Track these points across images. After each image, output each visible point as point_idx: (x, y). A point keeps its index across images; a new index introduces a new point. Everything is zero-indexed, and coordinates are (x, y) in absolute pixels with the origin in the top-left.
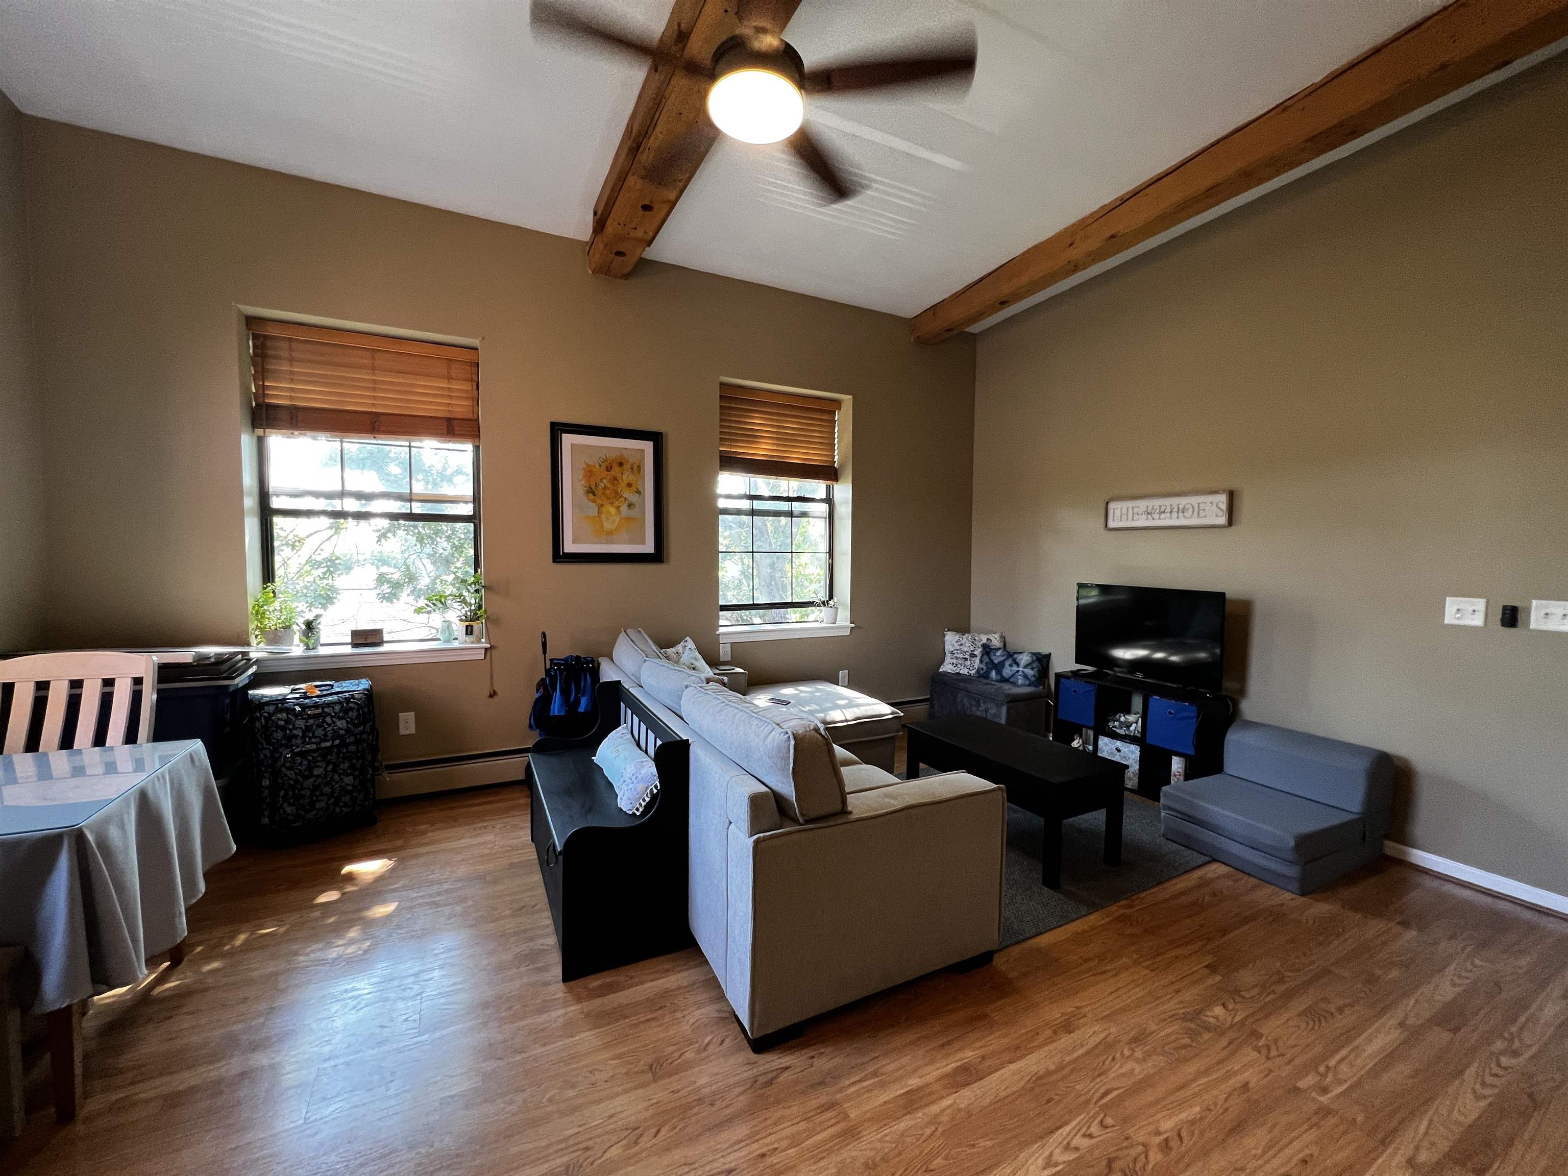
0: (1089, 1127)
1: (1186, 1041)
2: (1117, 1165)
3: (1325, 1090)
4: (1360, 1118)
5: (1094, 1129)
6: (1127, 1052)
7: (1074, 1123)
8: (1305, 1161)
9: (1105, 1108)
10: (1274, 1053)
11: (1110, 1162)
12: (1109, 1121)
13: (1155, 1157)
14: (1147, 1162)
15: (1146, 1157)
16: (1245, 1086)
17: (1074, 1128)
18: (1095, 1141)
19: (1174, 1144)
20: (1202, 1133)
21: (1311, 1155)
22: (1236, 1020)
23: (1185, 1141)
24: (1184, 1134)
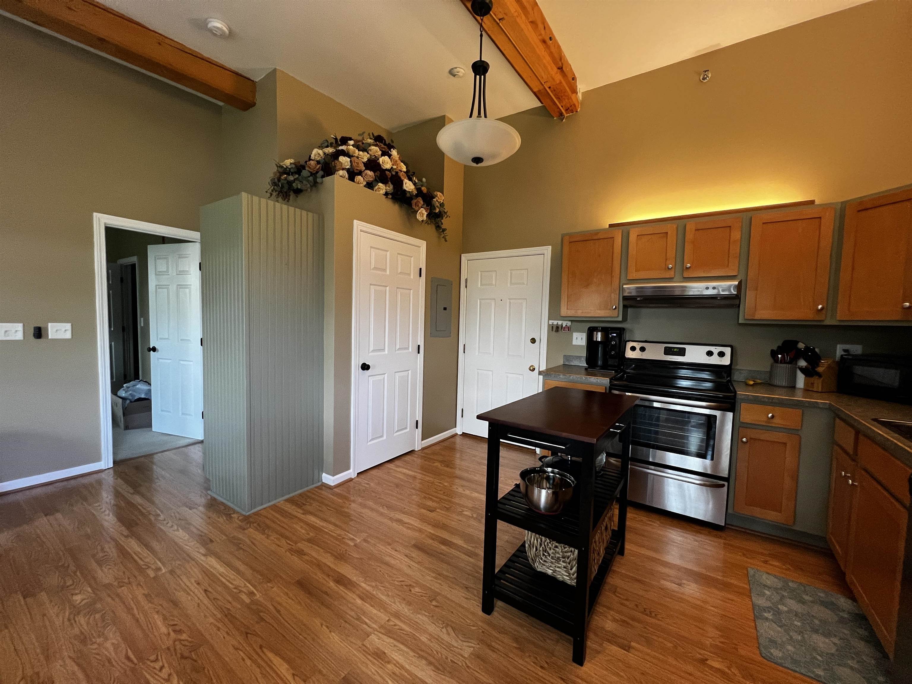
0: (155, 668)
1: (98, 616)
2: (186, 654)
3: (159, 569)
4: (179, 563)
5: (158, 665)
6: (95, 646)
7: (148, 676)
8: (198, 584)
9: (141, 659)
10: (126, 581)
11: (183, 657)
12: (153, 658)
13: (184, 636)
14: (187, 640)
15: (184, 640)
16: (146, 596)
17: (153, 677)
18: (166, 665)
19: (177, 628)
20: (173, 616)
21: (195, 581)
22: (91, 591)
23: (176, 623)
24: (172, 623)
